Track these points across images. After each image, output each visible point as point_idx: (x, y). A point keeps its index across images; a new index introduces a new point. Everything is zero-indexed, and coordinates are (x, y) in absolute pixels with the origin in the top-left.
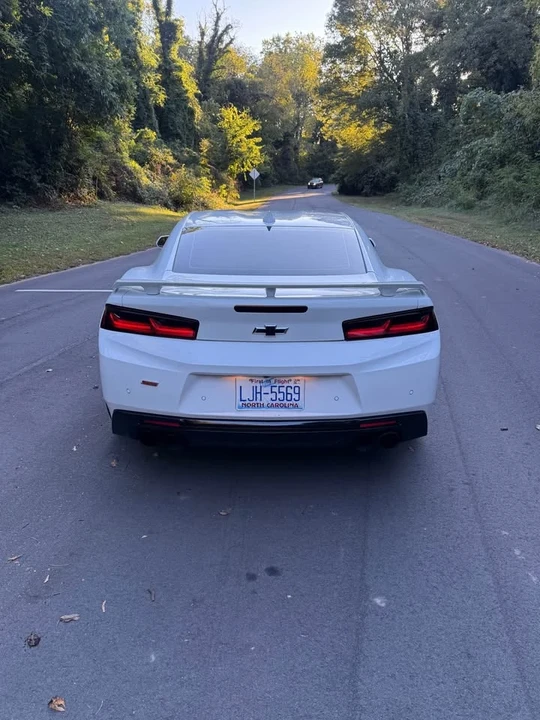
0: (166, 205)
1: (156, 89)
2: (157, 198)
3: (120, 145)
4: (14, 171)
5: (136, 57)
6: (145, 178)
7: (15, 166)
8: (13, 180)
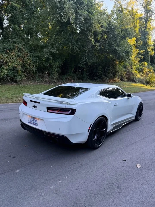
0: (143, 84)
1: (151, 51)
2: (141, 81)
3: (133, 67)
4: (98, 73)
5: (147, 43)
6: (138, 76)
7: (98, 72)
8: (97, 76)
